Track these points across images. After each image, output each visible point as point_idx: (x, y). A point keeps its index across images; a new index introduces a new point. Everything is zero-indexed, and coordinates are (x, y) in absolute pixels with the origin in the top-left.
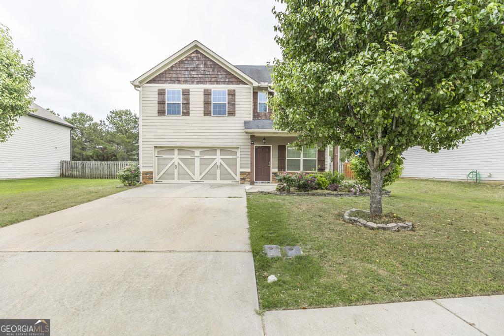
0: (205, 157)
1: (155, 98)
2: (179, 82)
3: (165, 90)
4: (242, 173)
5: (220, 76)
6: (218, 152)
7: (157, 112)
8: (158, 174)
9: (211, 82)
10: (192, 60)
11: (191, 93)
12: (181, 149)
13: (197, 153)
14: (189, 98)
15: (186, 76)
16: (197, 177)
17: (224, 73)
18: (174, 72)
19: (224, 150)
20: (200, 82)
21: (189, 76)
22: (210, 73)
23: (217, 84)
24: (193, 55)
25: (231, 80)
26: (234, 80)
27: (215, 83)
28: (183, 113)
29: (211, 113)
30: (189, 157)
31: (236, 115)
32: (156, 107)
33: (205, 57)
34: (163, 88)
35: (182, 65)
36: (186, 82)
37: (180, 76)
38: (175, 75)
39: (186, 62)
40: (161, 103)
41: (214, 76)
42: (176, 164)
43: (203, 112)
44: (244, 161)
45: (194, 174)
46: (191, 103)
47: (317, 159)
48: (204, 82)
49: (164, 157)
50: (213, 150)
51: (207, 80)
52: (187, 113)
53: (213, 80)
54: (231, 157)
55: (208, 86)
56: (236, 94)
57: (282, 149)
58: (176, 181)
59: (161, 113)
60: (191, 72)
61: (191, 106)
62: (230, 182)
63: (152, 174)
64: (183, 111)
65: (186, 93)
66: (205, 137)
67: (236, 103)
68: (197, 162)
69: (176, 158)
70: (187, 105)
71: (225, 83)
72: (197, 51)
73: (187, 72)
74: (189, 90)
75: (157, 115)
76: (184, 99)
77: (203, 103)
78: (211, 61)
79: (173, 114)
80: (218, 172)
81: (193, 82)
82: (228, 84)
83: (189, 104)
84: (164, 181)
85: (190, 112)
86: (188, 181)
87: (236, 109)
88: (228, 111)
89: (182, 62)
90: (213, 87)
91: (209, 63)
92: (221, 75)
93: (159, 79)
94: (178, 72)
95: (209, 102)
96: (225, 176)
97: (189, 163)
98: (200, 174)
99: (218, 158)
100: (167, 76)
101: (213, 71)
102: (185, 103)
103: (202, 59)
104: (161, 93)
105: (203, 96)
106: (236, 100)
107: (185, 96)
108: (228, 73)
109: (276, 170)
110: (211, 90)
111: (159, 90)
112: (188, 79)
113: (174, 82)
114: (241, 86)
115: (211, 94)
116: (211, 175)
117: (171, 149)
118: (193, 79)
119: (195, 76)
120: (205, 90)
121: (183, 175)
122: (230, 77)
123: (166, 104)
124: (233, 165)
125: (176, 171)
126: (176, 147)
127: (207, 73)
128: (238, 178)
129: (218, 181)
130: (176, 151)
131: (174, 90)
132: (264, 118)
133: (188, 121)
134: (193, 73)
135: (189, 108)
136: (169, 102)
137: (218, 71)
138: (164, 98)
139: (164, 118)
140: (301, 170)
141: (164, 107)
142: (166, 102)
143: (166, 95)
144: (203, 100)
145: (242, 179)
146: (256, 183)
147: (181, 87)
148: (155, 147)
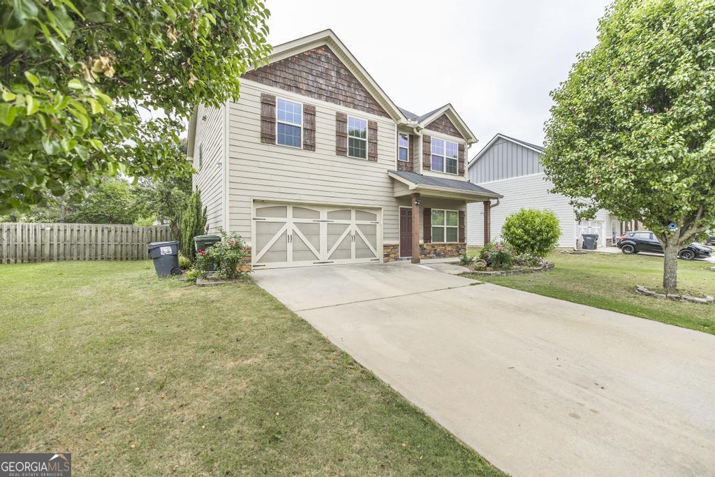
0: (336, 221)
1: (256, 109)
2: (298, 90)
3: (274, 98)
4: (386, 246)
5: (358, 98)
6: (353, 214)
7: (259, 135)
8: (258, 252)
9: (346, 103)
10: (319, 59)
11: (317, 114)
12: (298, 207)
13: (324, 214)
14: (315, 121)
15: (311, 83)
16: (324, 256)
17: (363, 94)
18: (290, 71)
19: (361, 210)
20: (331, 98)
21: (315, 84)
22: (346, 88)
23: (354, 108)
24: (320, 52)
25: (371, 106)
26: (375, 107)
27: (352, 105)
28: (305, 145)
29: (346, 152)
30: (310, 221)
31: (379, 161)
32: (257, 126)
33: (338, 60)
34: (273, 94)
35: (303, 63)
36: (309, 93)
37: (300, 80)
38: (291, 77)
39: (310, 59)
40: (268, 120)
41: (350, 94)
42: (290, 233)
43: (334, 149)
44: (386, 231)
45: (319, 250)
46: (317, 130)
47: (458, 227)
48: (336, 100)
49: (268, 219)
50: (345, 209)
51: (341, 97)
52: (311, 147)
53: (349, 100)
54: (368, 222)
55: (342, 108)
56: (379, 129)
57: (427, 214)
58: (290, 262)
59: (267, 138)
60: (318, 79)
61: (317, 135)
62: (368, 260)
63: (250, 252)
64: (305, 141)
65: (310, 112)
66: (338, 190)
67: (379, 143)
68: (324, 229)
69: (290, 221)
70: (311, 131)
71: (363, 108)
72: (325, 46)
73: (310, 77)
74: (314, 108)
75: (259, 141)
76: (306, 121)
77: (334, 133)
78: (346, 69)
79: (287, 144)
80: (353, 245)
81: (320, 96)
82: (368, 112)
83: (315, 131)
84: (268, 265)
85: (317, 146)
86: (309, 263)
87: (379, 152)
88: (369, 153)
89: (302, 56)
90: (350, 112)
91: (342, 71)
92: (360, 96)
93: (263, 75)
94: (297, 73)
95: (344, 133)
96: (364, 251)
97: (312, 232)
98: (328, 250)
99: (353, 223)
100: (278, 73)
101: (349, 86)
102: (308, 128)
103: (334, 63)
104: (268, 102)
105: (334, 123)
106: (379, 138)
107: (309, 117)
108: (368, 96)
109: (421, 242)
110: (346, 116)
111: (263, 95)
112: (312, 89)
113: (289, 88)
114: (384, 118)
115: (346, 122)
116: (343, 252)
117: (281, 206)
118: (321, 92)
119: (324, 87)
120: (337, 113)
121: (303, 252)
122: (371, 102)
123: (277, 124)
124: (372, 236)
125: (290, 246)
126: (289, 203)
127: (341, 87)
128: (379, 253)
129: (353, 260)
130: (290, 211)
131: (290, 102)
132: (404, 169)
133: (312, 161)
134: (321, 81)
135: (314, 138)
136: (280, 121)
137: (355, 89)
138: (272, 112)
139: (271, 148)
140: (445, 242)
141: (273, 129)
142: (277, 121)
143: (277, 106)
144: (334, 128)
145: (385, 256)
146: (402, 260)
147: (302, 100)
148: (254, 200)
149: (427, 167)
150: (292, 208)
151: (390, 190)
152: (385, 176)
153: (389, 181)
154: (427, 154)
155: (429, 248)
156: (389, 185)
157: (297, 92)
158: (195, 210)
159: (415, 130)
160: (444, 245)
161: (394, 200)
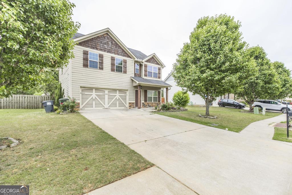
0: (111, 94)
1: (81, 56)
2: (97, 49)
3: (88, 52)
4: (130, 103)
5: (119, 51)
6: (118, 92)
7: (82, 64)
8: (82, 104)
9: (115, 53)
10: (105, 38)
11: (104, 57)
12: (97, 89)
13: (107, 92)
14: (103, 59)
15: (101, 46)
16: (106, 106)
17: (121, 50)
18: (94, 42)
19: (120, 91)
20: (109, 51)
21: (103, 47)
22: (115, 48)
23: (118, 55)
24: (105, 35)
25: (124, 54)
26: (126, 55)
29: (115, 70)
30: (102, 94)
31: (127, 73)
32: (82, 61)
33: (112, 38)
34: (87, 50)
35: (99, 39)
36: (101, 50)
37: (97, 45)
38: (94, 44)
39: (101, 38)
40: (85, 59)
41: (116, 50)
42: (94, 98)
43: (110, 69)
44: (130, 98)
45: (105, 104)
46: (104, 63)
47: (158, 97)
48: (111, 52)
49: (86, 93)
50: (115, 90)
51: (113, 51)
52: (101, 68)
53: (116, 52)
54: (124, 95)
55: (113, 55)
56: (127, 62)
57: (146, 92)
58: (94, 108)
59: (85, 65)
60: (104, 45)
61: (104, 64)
62: (123, 108)
63: (79, 104)
64: (99, 67)
65: (101, 56)
66: (112, 83)
67: (127, 67)
68: (106, 97)
69: (94, 94)
70: (101, 63)
71: (121, 55)
72: (107, 33)
73: (101, 44)
74: (103, 55)
75: (82, 66)
76: (100, 60)
77: (110, 64)
78: (115, 41)
79: (93, 67)
80: (118, 103)
81: (105, 51)
82: (123, 56)
83: (103, 63)
84: (86, 109)
85: (104, 68)
86: (101, 108)
87: (127, 70)
88: (123, 71)
89: (98, 37)
90: (116, 57)
91: (113, 42)
92: (120, 51)
93: (84, 44)
94: (96, 43)
95: (114, 64)
96: (121, 105)
97: (102, 98)
98: (108, 104)
99: (118, 95)
100: (89, 43)
101: (116, 47)
102: (101, 62)
103: (110, 39)
104: (86, 53)
105: (110, 60)
106: (127, 65)
107: (101, 58)
108: (123, 51)
109: (143, 102)
110: (115, 58)
111: (84, 51)
112: (102, 49)
113: (94, 48)
114: (129, 58)
115: (115, 60)
116: (114, 105)
117: (91, 89)
118: (105, 49)
119: (106, 48)
120: (112, 57)
121: (98, 105)
124: (125, 99)
125: (94, 103)
126: (94, 88)
127: (113, 48)
128: (127, 105)
129: (118, 108)
130: (94, 90)
131: (94, 53)
132: (137, 76)
133: (102, 73)
134: (105, 46)
135: (103, 65)
136: (90, 60)
137: (118, 48)
138: (87, 57)
139: (87, 69)
140: (153, 102)
141: (87, 62)
142: (89, 60)
143: (89, 55)
144: (110, 62)
145: (129, 106)
146: (136, 108)
147: (98, 52)
148: (81, 87)
149: (146, 75)
150: (95, 90)
151: (131, 83)
152: (130, 79)
153: (131, 80)
154: (146, 71)
155: (147, 104)
156: (131, 82)
157: (96, 50)
158: (59, 90)
159: (141, 63)
160: (152, 103)
161: (133, 87)
